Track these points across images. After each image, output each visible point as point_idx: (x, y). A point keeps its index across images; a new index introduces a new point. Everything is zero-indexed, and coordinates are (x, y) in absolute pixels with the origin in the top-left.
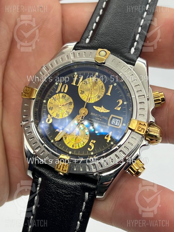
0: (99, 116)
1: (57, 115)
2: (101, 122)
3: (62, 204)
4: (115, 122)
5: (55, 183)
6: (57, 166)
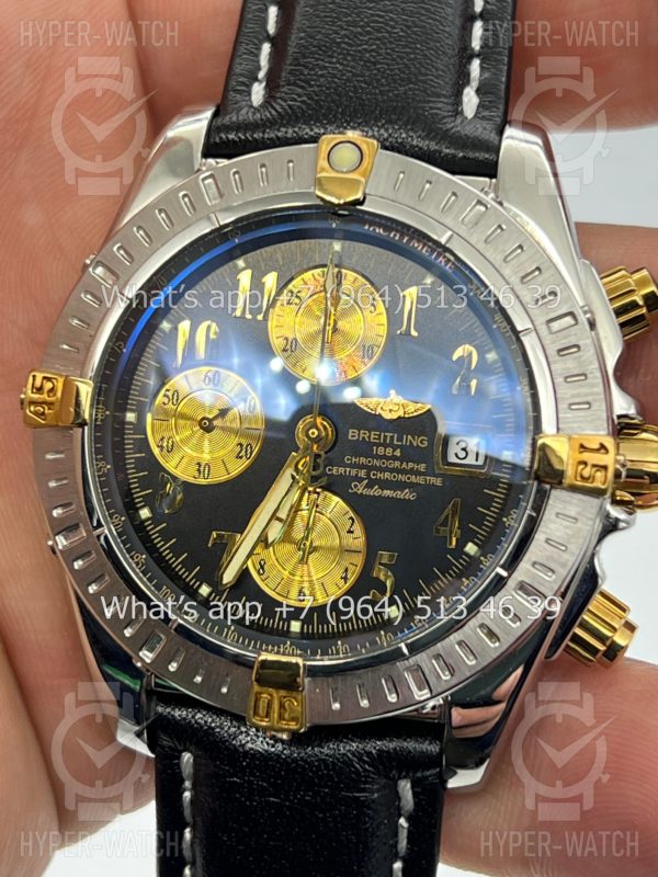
0: (385, 437)
1: (199, 470)
6: (258, 708)
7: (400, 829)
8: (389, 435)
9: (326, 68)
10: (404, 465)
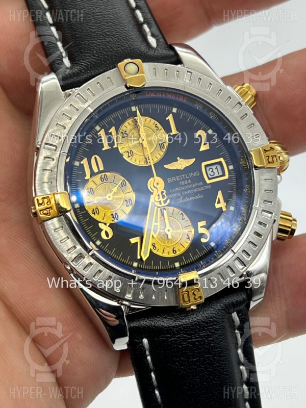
0: (182, 177)
1: (113, 217)
3: (210, 357)
4: (212, 171)
5: (182, 331)
6: (183, 299)
7: (237, 334)
8: (183, 175)
9: (94, 43)
10: (194, 185)
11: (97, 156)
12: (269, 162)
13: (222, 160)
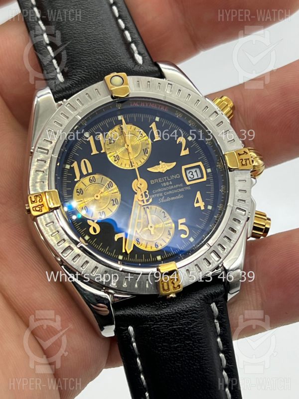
0: (164, 179)
1: (101, 215)
2: (175, 186)
3: (190, 343)
4: (192, 174)
5: (164, 318)
6: (163, 287)
7: (216, 324)
9: (85, 60)
11: (86, 160)
12: (243, 165)
13: (200, 163)
